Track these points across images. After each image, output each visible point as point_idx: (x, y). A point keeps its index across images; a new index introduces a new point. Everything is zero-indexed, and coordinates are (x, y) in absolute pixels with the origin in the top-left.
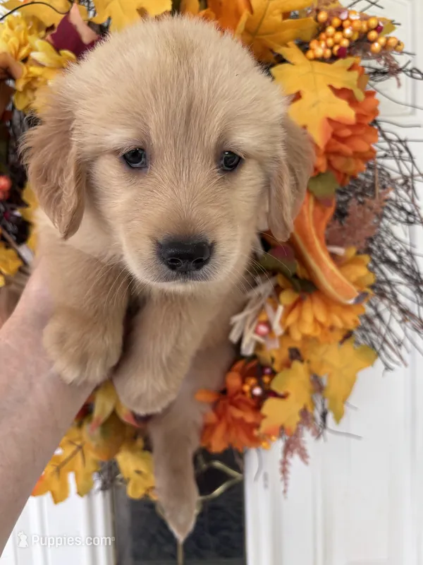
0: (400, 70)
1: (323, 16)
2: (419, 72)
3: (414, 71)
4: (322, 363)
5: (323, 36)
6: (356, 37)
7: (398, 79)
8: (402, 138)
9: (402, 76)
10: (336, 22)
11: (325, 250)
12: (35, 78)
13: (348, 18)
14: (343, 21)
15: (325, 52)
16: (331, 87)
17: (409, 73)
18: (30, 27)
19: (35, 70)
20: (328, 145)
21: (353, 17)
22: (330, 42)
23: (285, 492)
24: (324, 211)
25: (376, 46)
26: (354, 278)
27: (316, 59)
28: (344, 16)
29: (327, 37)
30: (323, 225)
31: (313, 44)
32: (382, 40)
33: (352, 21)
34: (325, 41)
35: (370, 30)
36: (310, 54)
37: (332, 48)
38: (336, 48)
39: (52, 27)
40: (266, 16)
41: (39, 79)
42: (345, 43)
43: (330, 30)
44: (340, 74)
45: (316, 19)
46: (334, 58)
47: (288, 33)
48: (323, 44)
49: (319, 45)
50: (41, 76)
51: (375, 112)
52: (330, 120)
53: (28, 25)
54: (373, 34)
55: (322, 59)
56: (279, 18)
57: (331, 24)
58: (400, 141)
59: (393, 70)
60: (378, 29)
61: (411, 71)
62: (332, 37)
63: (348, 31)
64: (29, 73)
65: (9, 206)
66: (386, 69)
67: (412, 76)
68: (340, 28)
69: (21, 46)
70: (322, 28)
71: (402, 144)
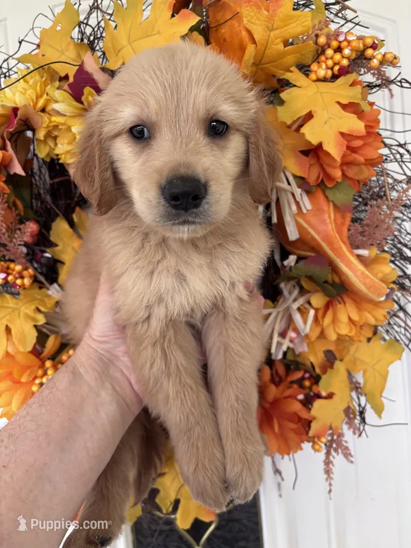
0: (392, 82)
1: (322, 40)
2: (407, 82)
3: (403, 81)
4: (354, 362)
5: (323, 58)
6: (354, 56)
7: (390, 90)
8: (402, 142)
9: (393, 87)
10: (335, 44)
11: (352, 253)
12: (56, 127)
13: (346, 40)
14: (340, 42)
15: (326, 73)
16: (338, 103)
17: (399, 84)
18: (44, 79)
19: (57, 119)
20: (344, 156)
21: (350, 38)
22: (330, 63)
23: (330, 491)
24: (343, 217)
25: (375, 62)
26: (380, 275)
27: (318, 80)
28: (341, 38)
29: (327, 59)
30: (345, 229)
31: (314, 67)
32: (380, 57)
33: (349, 42)
34: (325, 62)
35: (366, 48)
36: (313, 76)
37: (332, 69)
38: (337, 68)
39: (66, 77)
40: (268, 46)
41: (60, 127)
42: (345, 62)
43: (330, 52)
44: (343, 91)
45: (316, 43)
46: (335, 77)
47: (290, 59)
48: (324, 66)
49: (320, 67)
50: (63, 124)
51: (378, 122)
52: (342, 134)
53: (42, 77)
54: (370, 52)
55: (324, 80)
56: (281, 46)
57: (329, 47)
58: (400, 145)
59: (386, 83)
60: (374, 47)
61: (400, 82)
62: (332, 58)
63: (347, 52)
64: (50, 122)
65: (37, 249)
66: (379, 82)
67: (402, 86)
68: (339, 50)
69: (38, 97)
70: (321, 51)
71: (403, 148)
